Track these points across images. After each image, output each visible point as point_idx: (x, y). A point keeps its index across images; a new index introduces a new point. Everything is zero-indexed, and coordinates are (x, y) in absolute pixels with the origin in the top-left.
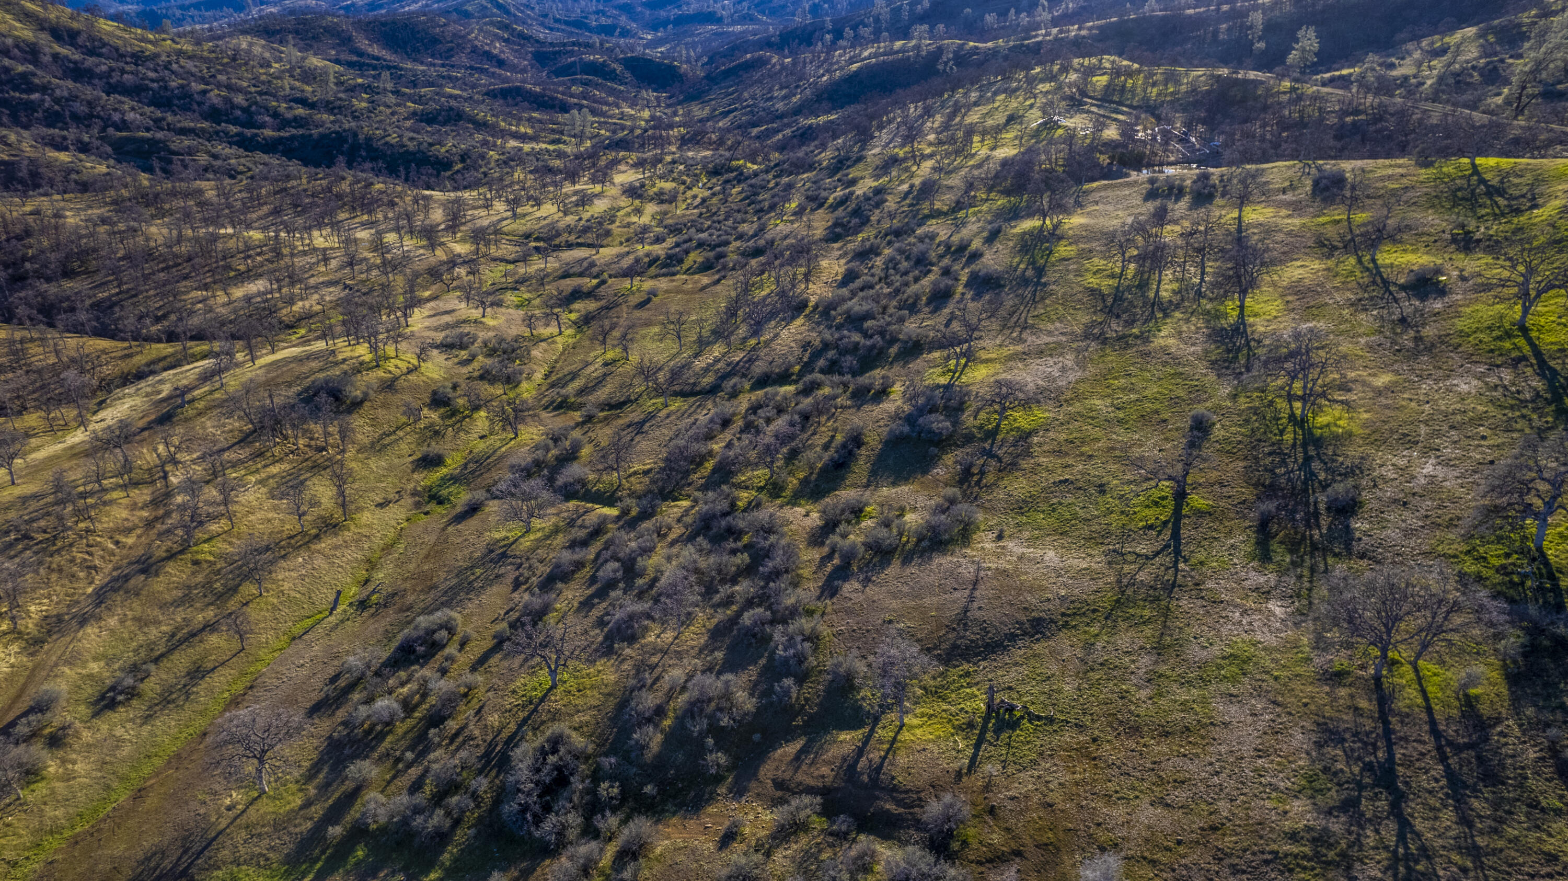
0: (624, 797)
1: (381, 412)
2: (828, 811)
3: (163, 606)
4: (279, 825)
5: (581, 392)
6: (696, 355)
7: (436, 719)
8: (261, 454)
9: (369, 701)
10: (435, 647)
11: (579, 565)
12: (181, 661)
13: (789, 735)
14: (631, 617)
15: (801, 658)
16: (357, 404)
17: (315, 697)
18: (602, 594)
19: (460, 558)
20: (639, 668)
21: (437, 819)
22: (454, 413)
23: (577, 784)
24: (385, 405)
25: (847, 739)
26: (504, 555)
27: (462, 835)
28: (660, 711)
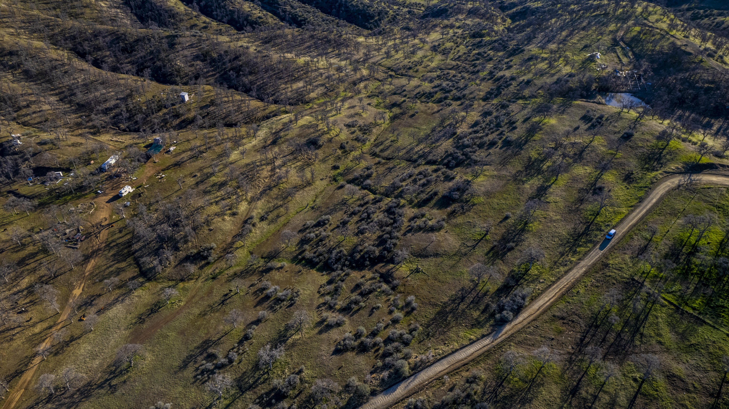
0: (350, 265)
1: (326, 149)
2: (381, 277)
3: (273, 199)
4: (291, 253)
5: (382, 151)
6: (417, 145)
7: (321, 240)
8: (295, 158)
9: (310, 233)
10: (325, 224)
11: (359, 211)
12: (275, 213)
13: (382, 262)
14: (364, 229)
15: (391, 248)
16: (320, 146)
17: (300, 228)
18: (361, 221)
19: (335, 201)
20: (362, 240)
21: (317, 260)
22: (345, 152)
23: (342, 260)
24: (328, 147)
25: (392, 266)
26: (345, 203)
27: (321, 264)
28: (361, 251)
